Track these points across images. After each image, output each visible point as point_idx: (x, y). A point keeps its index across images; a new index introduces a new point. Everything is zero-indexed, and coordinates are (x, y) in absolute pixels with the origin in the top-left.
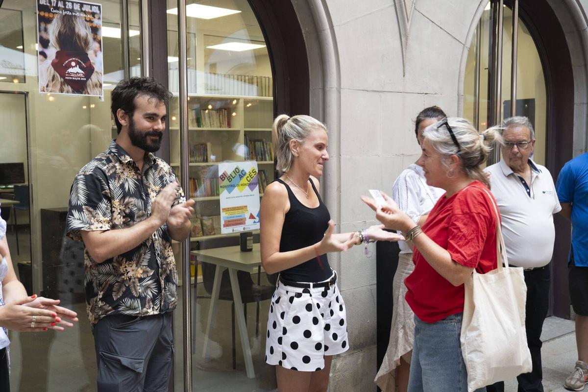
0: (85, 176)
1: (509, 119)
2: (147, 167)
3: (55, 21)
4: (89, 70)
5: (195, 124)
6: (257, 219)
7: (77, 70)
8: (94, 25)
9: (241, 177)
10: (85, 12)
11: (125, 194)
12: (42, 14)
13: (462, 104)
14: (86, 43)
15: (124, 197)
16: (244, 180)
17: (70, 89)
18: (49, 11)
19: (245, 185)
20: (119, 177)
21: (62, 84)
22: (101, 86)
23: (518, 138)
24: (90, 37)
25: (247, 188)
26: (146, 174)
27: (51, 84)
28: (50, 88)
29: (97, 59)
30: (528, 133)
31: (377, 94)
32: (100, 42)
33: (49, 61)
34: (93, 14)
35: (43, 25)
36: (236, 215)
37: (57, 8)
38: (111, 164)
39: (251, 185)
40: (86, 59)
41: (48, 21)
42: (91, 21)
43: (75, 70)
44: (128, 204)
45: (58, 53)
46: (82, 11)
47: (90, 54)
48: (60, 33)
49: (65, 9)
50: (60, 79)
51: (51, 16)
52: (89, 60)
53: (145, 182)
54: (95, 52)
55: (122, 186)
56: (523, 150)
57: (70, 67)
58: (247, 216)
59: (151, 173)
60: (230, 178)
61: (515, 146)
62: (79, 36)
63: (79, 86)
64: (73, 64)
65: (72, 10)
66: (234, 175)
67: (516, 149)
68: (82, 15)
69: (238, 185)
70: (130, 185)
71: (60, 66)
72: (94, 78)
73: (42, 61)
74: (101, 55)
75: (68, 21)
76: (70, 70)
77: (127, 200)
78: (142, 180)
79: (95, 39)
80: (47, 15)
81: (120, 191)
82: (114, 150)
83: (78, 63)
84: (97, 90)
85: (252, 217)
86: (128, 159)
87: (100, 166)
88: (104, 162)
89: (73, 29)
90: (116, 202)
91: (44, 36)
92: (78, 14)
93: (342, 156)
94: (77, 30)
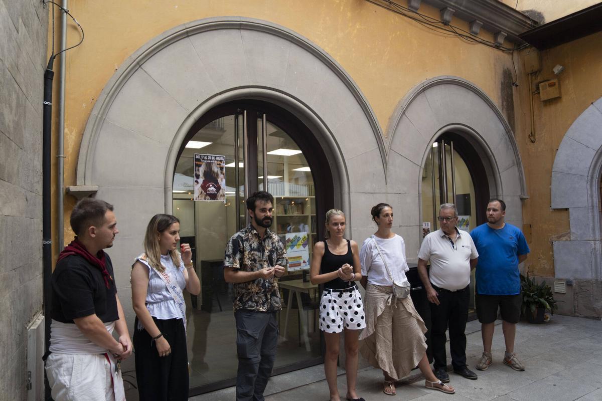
0: (233, 239)
1: (443, 205)
2: (265, 237)
3: (202, 166)
4: (218, 188)
5: (284, 213)
6: (308, 263)
7: (213, 188)
8: (221, 166)
9: (298, 241)
10: (217, 160)
11: (252, 249)
12: (197, 163)
13: (421, 198)
14: (217, 175)
15: (251, 251)
16: (300, 243)
17: (209, 198)
18: (200, 161)
19: (300, 245)
20: (250, 241)
21: (205, 196)
22: (224, 195)
23: (447, 215)
24: (219, 172)
25: (301, 246)
26: (264, 240)
27: (200, 196)
28: (199, 198)
29: (222, 182)
30: (453, 213)
31: (371, 195)
32: (224, 174)
33: (199, 185)
34: (221, 161)
35: (197, 168)
36: (295, 261)
37: (204, 159)
38: (247, 234)
39: (304, 245)
40: (217, 183)
41: (199, 166)
42: (220, 165)
43: (212, 189)
44: (253, 254)
45: (204, 181)
46: (215, 160)
47: (219, 180)
48: (205, 171)
49: (208, 160)
50: (204, 193)
51: (201, 163)
52: (218, 183)
53: (263, 244)
54: (222, 179)
55: (250, 246)
56: (449, 222)
57: (209, 187)
58: (302, 261)
59: (267, 240)
60: (292, 241)
61: (445, 220)
62: (214, 172)
63: (213, 196)
64: (211, 186)
65: (211, 160)
66: (294, 240)
67: (445, 221)
68: (216, 162)
69: (296, 245)
70: (255, 245)
71: (204, 187)
72: (221, 192)
73: (196, 185)
74: (224, 181)
75: (209, 165)
76: (209, 189)
77: (252, 252)
78: (261, 243)
79: (221, 173)
80: (199, 163)
81: (249, 248)
82: (249, 227)
83: (213, 185)
84: (222, 198)
85: (304, 262)
86: (255, 232)
87: (241, 235)
88: (244, 232)
89: (211, 169)
90: (246, 253)
91: (198, 173)
92: (213, 162)
93: (352, 229)
94: (213, 169)
